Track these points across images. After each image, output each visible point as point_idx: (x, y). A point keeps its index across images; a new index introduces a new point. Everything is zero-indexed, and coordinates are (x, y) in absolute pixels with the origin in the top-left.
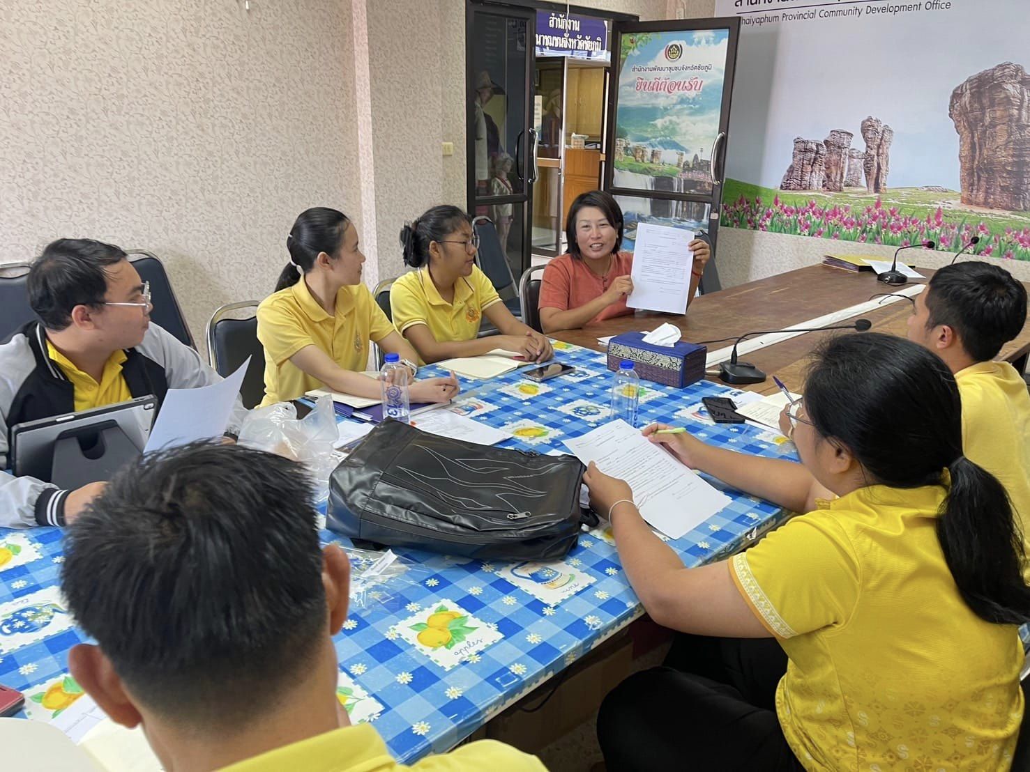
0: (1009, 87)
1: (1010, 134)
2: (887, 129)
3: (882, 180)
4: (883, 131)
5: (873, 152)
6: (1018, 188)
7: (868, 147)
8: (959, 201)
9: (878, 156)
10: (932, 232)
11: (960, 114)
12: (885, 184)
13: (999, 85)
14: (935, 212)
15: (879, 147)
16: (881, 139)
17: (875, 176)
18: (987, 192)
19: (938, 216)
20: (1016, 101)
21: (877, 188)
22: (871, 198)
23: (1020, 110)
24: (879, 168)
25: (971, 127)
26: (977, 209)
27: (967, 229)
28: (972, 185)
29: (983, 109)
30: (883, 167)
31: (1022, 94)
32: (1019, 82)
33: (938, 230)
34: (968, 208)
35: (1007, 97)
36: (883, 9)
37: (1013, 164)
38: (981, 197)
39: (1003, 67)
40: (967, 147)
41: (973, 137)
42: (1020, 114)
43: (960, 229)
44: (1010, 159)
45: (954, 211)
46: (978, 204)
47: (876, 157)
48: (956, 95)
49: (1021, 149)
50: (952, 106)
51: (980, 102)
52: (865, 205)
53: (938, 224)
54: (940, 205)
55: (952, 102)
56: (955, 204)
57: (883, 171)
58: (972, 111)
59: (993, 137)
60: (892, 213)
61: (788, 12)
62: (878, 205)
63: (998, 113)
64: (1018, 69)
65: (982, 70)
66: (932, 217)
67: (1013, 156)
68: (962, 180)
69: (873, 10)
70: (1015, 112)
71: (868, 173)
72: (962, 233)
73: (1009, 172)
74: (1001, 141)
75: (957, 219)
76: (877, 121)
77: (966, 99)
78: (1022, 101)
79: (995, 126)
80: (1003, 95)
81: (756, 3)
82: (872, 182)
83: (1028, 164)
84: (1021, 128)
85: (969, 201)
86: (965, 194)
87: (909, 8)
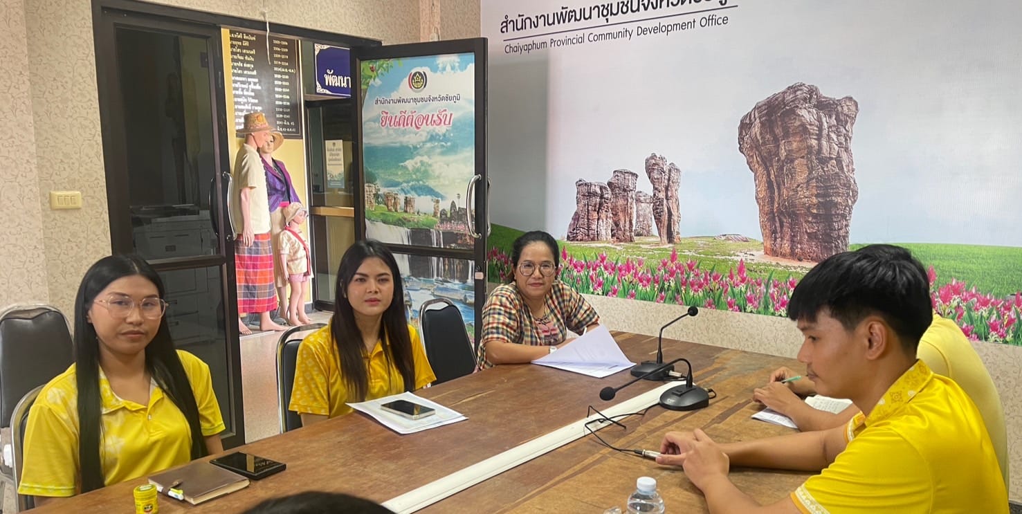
0: (803, 112)
1: (811, 170)
2: (673, 168)
3: (675, 228)
4: (670, 171)
5: (662, 195)
6: (828, 235)
7: (655, 189)
8: (762, 252)
9: (667, 200)
10: (737, 290)
11: (751, 147)
12: (678, 233)
13: (792, 112)
14: (738, 265)
15: (667, 189)
16: (669, 180)
17: (666, 223)
18: (792, 241)
19: (741, 270)
20: (814, 130)
21: (670, 238)
22: (666, 249)
23: (819, 139)
24: (670, 214)
25: (766, 162)
26: (784, 262)
27: (775, 286)
28: (774, 232)
29: (776, 140)
30: (674, 213)
31: (819, 120)
32: (815, 106)
33: (743, 287)
34: (773, 260)
35: (803, 125)
36: (655, 30)
37: (818, 206)
38: (786, 246)
39: (794, 89)
40: (763, 187)
41: (769, 175)
42: (820, 145)
43: (767, 286)
44: (815, 200)
45: (758, 264)
46: (784, 256)
47: (665, 201)
48: (745, 126)
49: (826, 188)
50: (741, 139)
51: (772, 132)
52: (660, 257)
53: (743, 280)
54: (742, 257)
55: (740, 134)
56: (758, 256)
57: (675, 218)
58: (764, 144)
59: (792, 174)
60: (690, 267)
61: (556, 37)
62: (673, 257)
63: (795, 145)
64: (812, 91)
65: (770, 94)
66: (735, 272)
67: (817, 196)
68: (763, 227)
69: (644, 31)
70: (814, 142)
71: (658, 220)
72: (771, 291)
73: (815, 216)
74: (801, 177)
75: (763, 274)
76: (662, 159)
77: (756, 129)
78: (820, 128)
79: (792, 161)
80: (797, 123)
81: (522, 28)
82: (664, 231)
83: (836, 205)
84: (824, 161)
85: (773, 252)
86: (768, 244)
87: (683, 26)
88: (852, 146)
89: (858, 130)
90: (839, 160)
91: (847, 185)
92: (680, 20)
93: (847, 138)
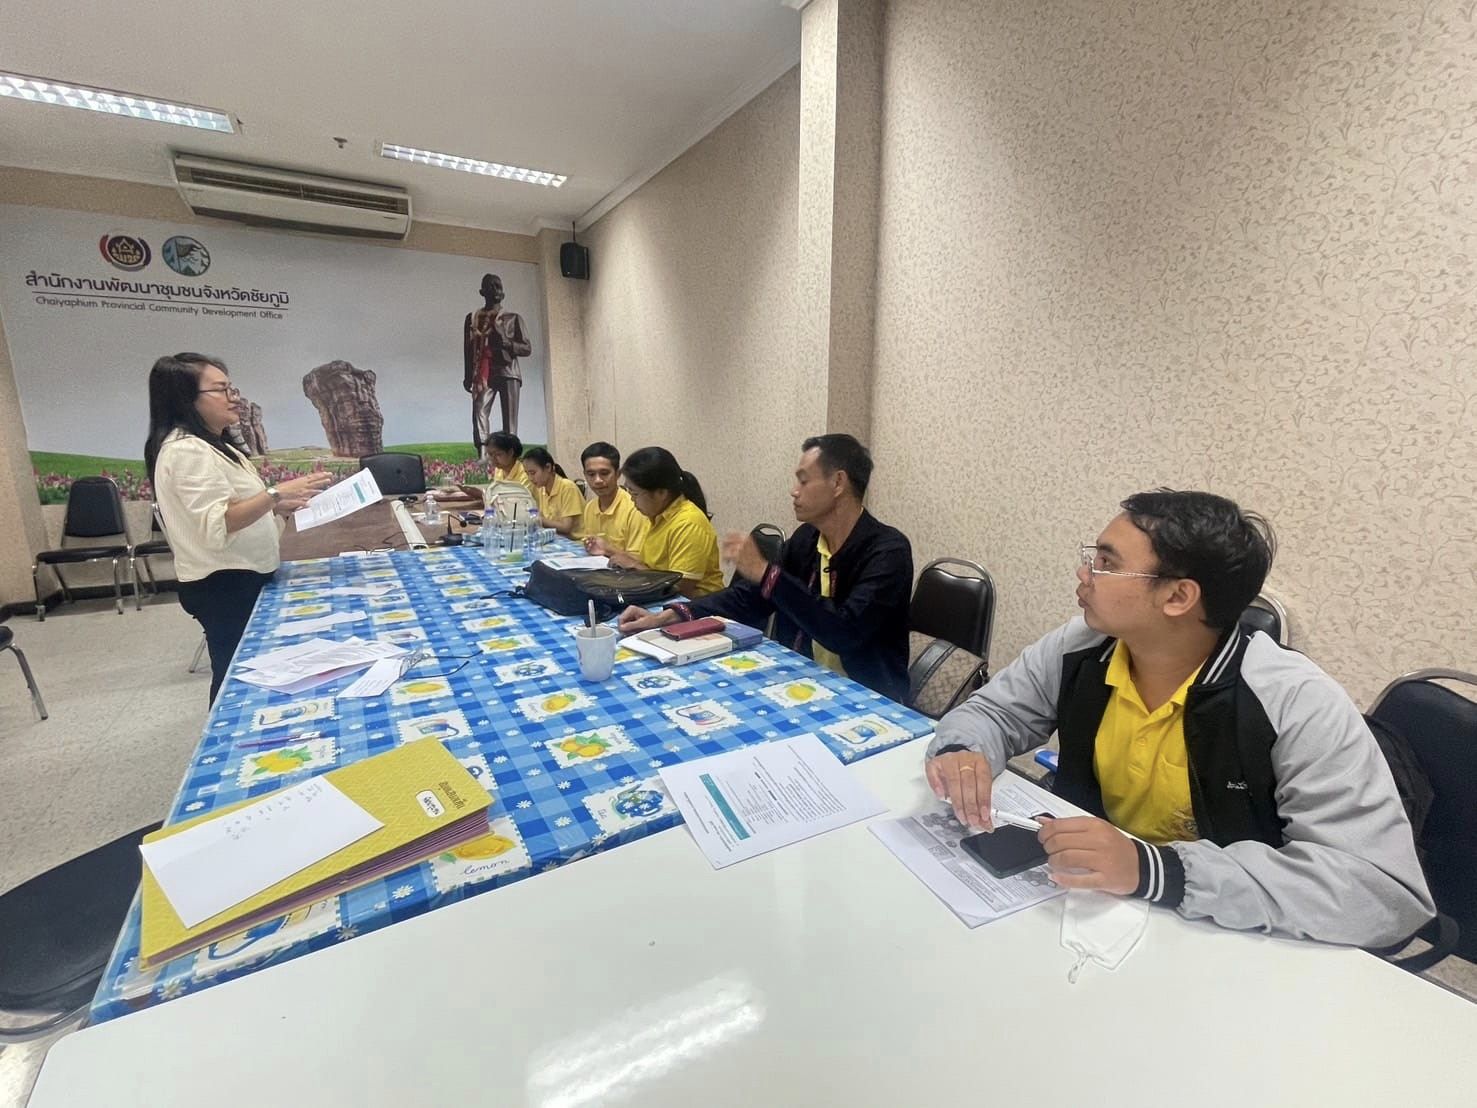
0: (345, 376)
1: (355, 407)
2: (253, 406)
3: (264, 445)
4: (252, 408)
5: (248, 424)
8: (332, 455)
9: (253, 426)
11: (314, 395)
13: (338, 376)
14: (316, 464)
15: (252, 420)
16: (252, 414)
17: (255, 442)
18: (350, 447)
20: (353, 386)
21: (261, 451)
23: (357, 391)
24: (257, 436)
25: (325, 403)
26: (347, 459)
28: (338, 443)
29: (330, 391)
30: (261, 435)
31: (355, 381)
32: (351, 373)
34: (340, 459)
35: (345, 383)
36: (220, 312)
37: (363, 427)
38: (347, 451)
39: (336, 363)
40: (326, 418)
41: (328, 411)
42: (358, 395)
44: (360, 424)
45: (330, 462)
46: (346, 456)
47: (251, 427)
48: (307, 382)
49: (365, 417)
50: (305, 390)
51: (326, 386)
54: (317, 460)
55: (305, 386)
56: (330, 458)
57: (262, 438)
58: (322, 392)
59: (343, 410)
60: (281, 469)
62: (266, 465)
63: (342, 394)
64: (348, 365)
65: (321, 365)
67: (361, 422)
68: (330, 440)
69: (209, 312)
70: (354, 393)
71: (248, 440)
73: (361, 433)
74: (349, 412)
77: (315, 384)
78: (356, 386)
79: (342, 403)
80: (342, 382)
82: (254, 447)
83: (373, 427)
84: (362, 403)
85: (340, 455)
86: (335, 450)
87: (246, 314)
88: (376, 395)
89: (378, 387)
90: (370, 402)
91: (377, 416)
92: (244, 310)
93: (373, 391)
